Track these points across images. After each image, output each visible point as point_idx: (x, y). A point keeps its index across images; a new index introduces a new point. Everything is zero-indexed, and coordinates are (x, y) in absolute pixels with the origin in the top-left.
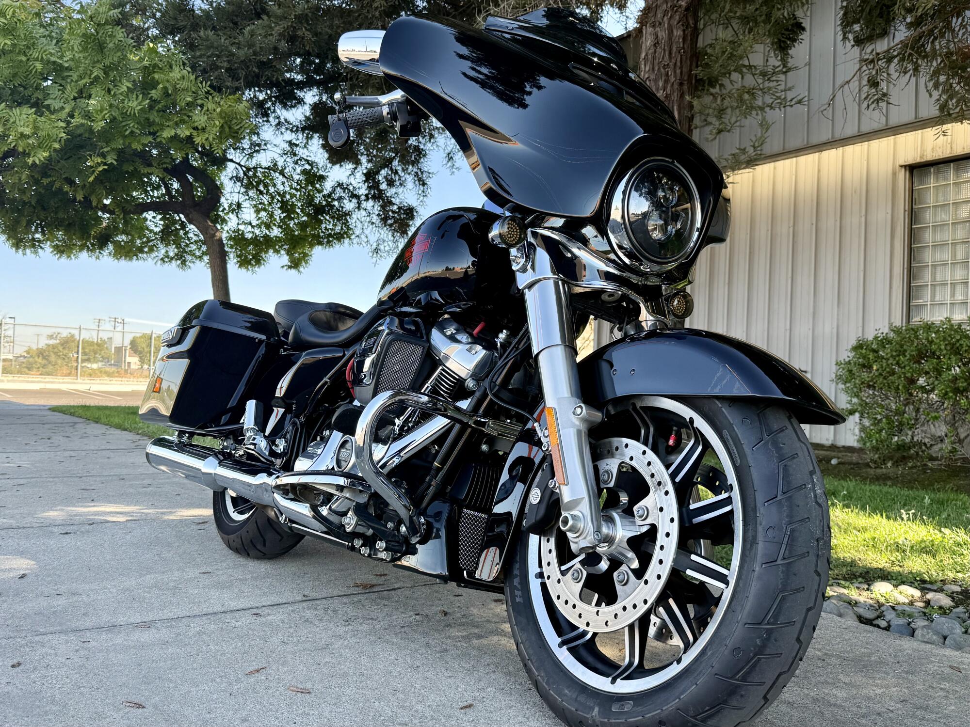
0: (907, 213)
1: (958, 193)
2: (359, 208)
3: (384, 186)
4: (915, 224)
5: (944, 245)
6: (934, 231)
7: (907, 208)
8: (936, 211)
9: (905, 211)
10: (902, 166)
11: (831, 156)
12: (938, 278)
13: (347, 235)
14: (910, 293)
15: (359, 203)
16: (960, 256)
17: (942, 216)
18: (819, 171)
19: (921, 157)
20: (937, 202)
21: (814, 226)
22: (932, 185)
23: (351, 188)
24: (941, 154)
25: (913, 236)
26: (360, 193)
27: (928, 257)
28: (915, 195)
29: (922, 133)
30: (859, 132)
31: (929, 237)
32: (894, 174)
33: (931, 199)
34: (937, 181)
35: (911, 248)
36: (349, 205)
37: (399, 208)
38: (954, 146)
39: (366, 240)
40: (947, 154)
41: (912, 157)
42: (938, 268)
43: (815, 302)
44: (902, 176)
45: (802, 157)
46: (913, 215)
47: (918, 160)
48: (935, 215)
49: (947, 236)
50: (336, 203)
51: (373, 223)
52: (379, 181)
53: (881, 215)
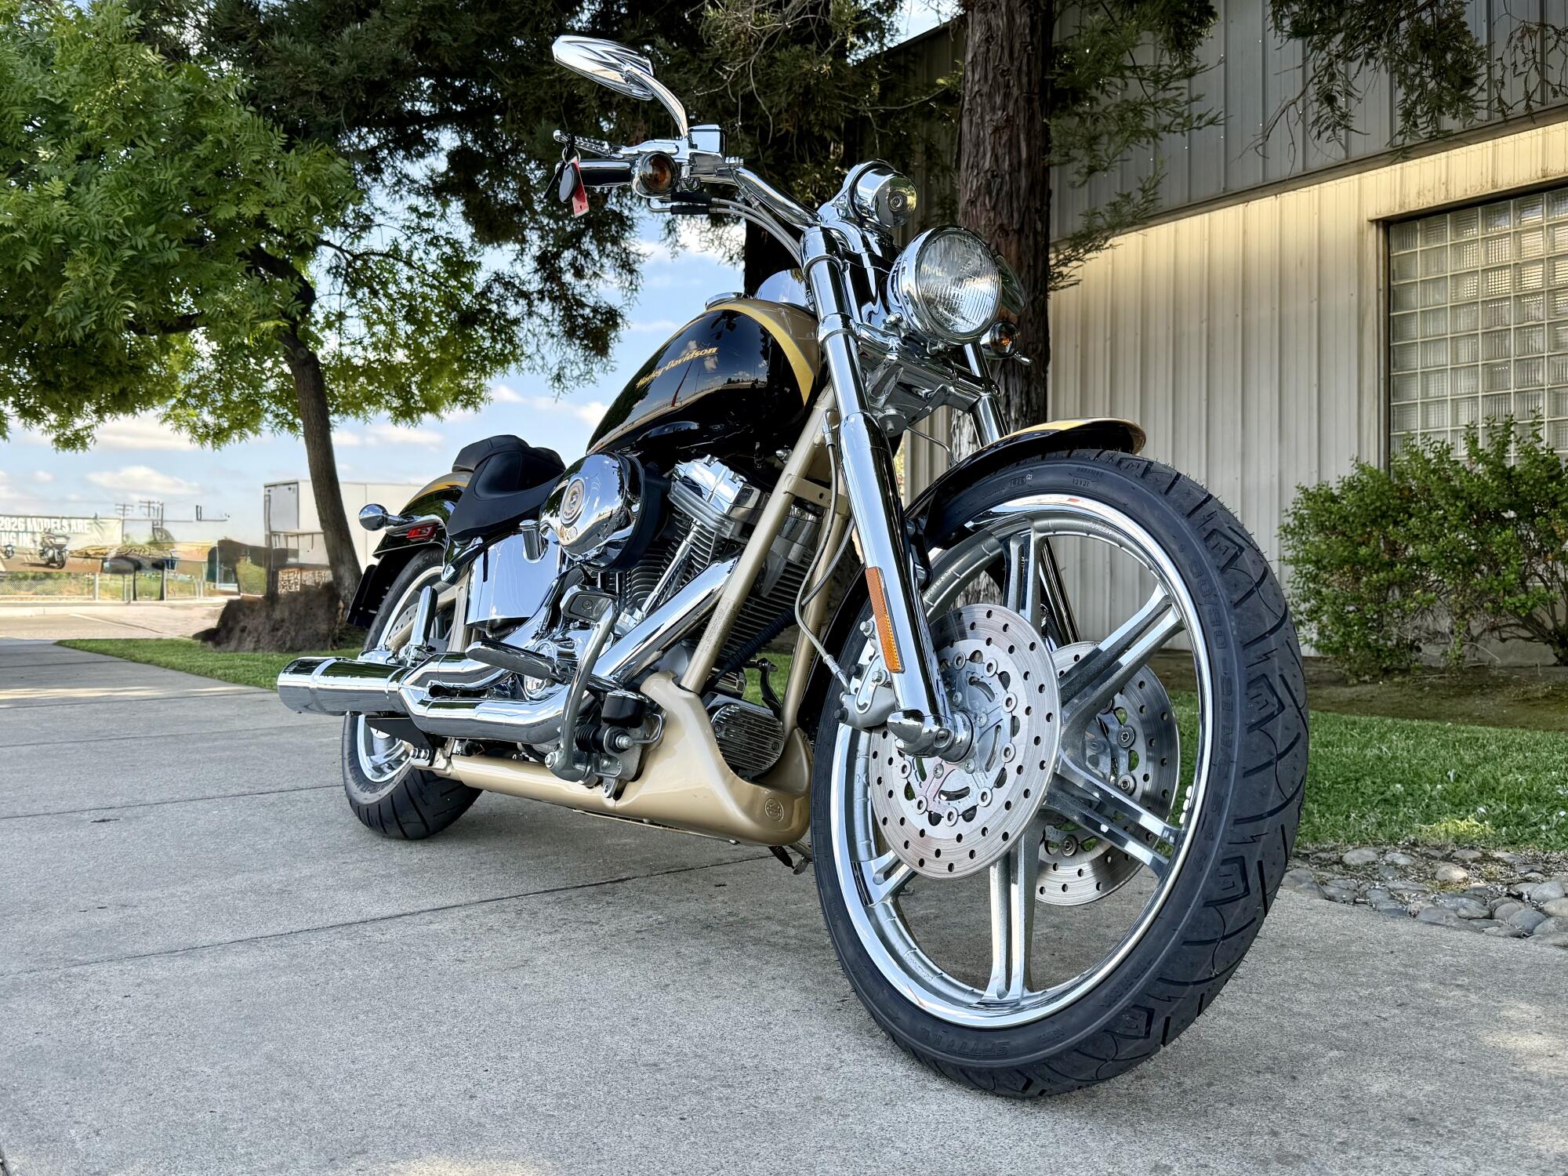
0: (1381, 293)
1: (1459, 258)
2: (530, 314)
3: (568, 277)
4: (1394, 311)
5: (1439, 340)
6: (1424, 321)
7: (1381, 287)
8: (1425, 289)
9: (1379, 290)
10: (1372, 221)
11: (1263, 209)
12: (1432, 392)
13: (514, 356)
14: (1390, 418)
15: (530, 304)
16: (1465, 356)
17: (1435, 297)
18: (1245, 232)
19: (1401, 207)
20: (1427, 274)
21: (1240, 317)
22: (1419, 249)
23: (517, 282)
24: (1431, 201)
25: (1392, 329)
26: (531, 290)
27: (1416, 361)
28: (1394, 265)
29: (1402, 168)
30: (1304, 169)
31: (1416, 330)
32: (1361, 233)
33: (1418, 271)
34: (1427, 242)
35: (1389, 347)
36: (514, 310)
37: (595, 310)
38: (1451, 188)
39: (541, 363)
40: (1440, 199)
41: (1388, 207)
42: (1432, 378)
43: (1243, 436)
44: (1373, 236)
45: (1217, 212)
46: (1391, 297)
47: (1397, 211)
48: (1424, 294)
49: (1445, 326)
50: (494, 307)
51: (553, 336)
52: (561, 268)
53: (1342, 299)
